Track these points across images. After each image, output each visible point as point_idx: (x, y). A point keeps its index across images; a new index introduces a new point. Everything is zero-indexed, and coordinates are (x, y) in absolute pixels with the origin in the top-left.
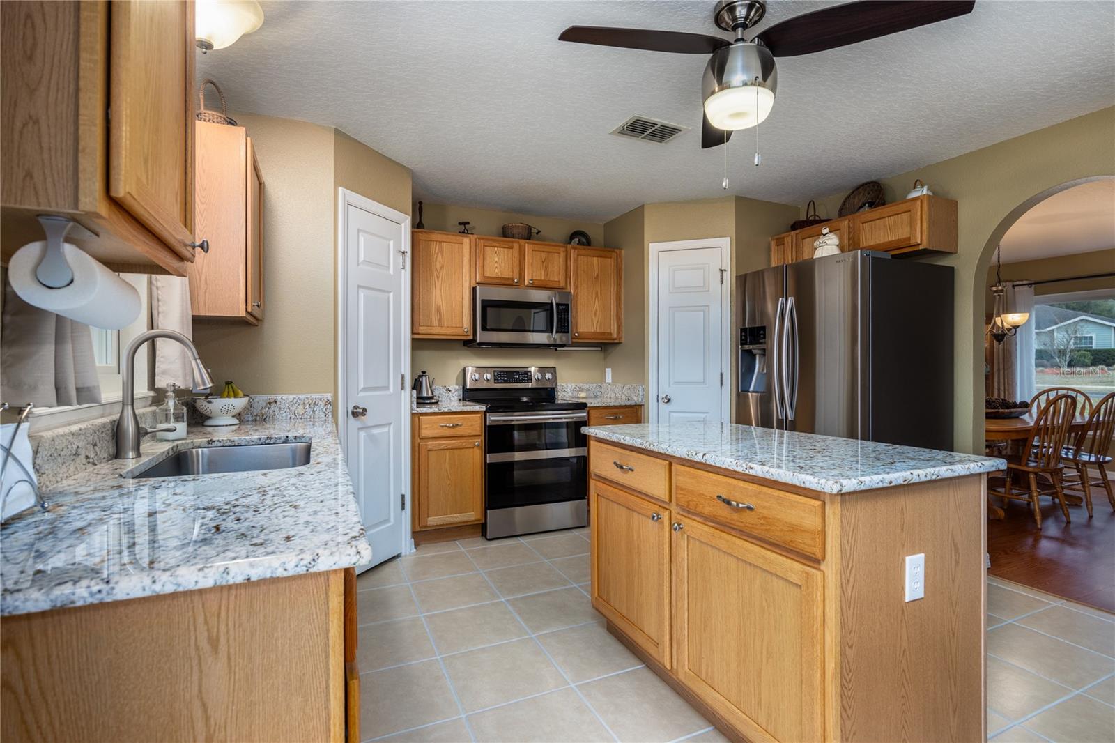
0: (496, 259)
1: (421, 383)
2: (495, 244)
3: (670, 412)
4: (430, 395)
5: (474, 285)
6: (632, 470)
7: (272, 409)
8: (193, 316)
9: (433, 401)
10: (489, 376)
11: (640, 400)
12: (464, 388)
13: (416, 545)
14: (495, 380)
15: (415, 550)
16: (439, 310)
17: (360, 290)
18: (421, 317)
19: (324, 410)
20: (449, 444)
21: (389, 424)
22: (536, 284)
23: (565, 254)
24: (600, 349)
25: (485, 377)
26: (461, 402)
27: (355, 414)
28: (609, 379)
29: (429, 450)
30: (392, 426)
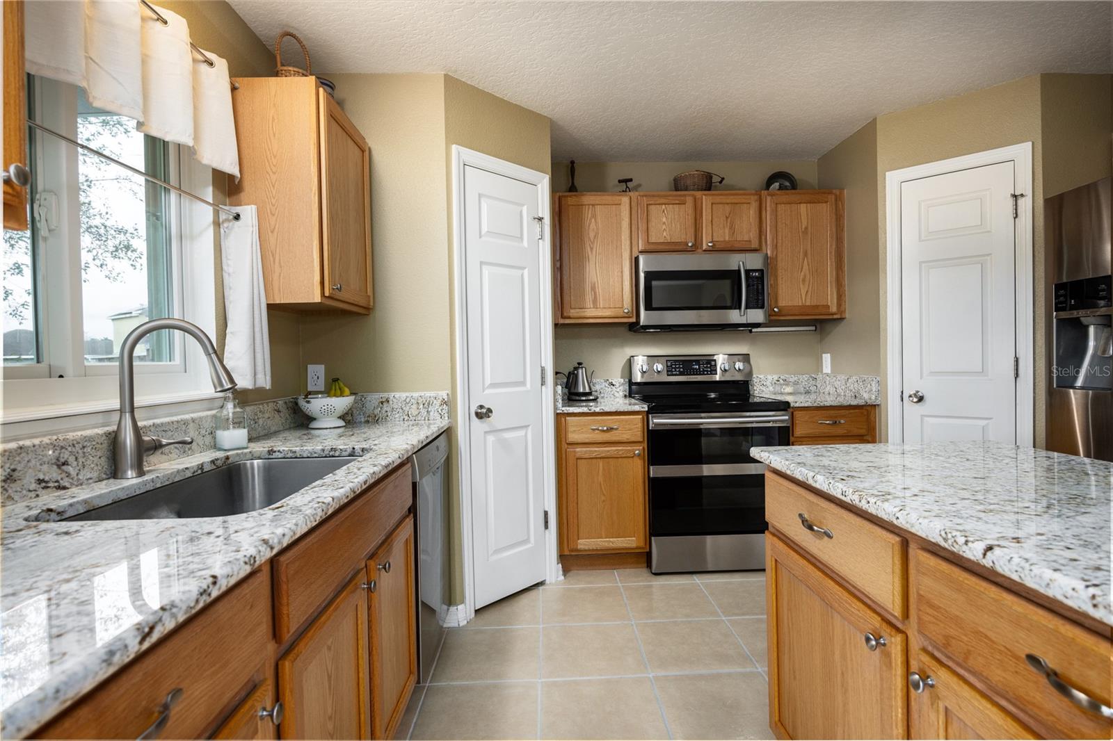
0: (664, 220)
1: (576, 376)
2: (663, 201)
3: (922, 416)
4: (587, 390)
5: (635, 254)
6: (830, 537)
7: (385, 409)
8: (268, 304)
9: (591, 398)
10: (660, 367)
11: (873, 397)
12: (630, 381)
13: (566, 571)
14: (668, 371)
15: (563, 577)
16: (593, 289)
17: (484, 267)
18: (572, 298)
19: (439, 410)
20: (602, 452)
21: (527, 426)
22: (718, 246)
23: (757, 203)
24: (813, 328)
25: (655, 367)
26: (628, 399)
27: (479, 416)
28: (827, 367)
29: (577, 459)
30: (530, 429)
